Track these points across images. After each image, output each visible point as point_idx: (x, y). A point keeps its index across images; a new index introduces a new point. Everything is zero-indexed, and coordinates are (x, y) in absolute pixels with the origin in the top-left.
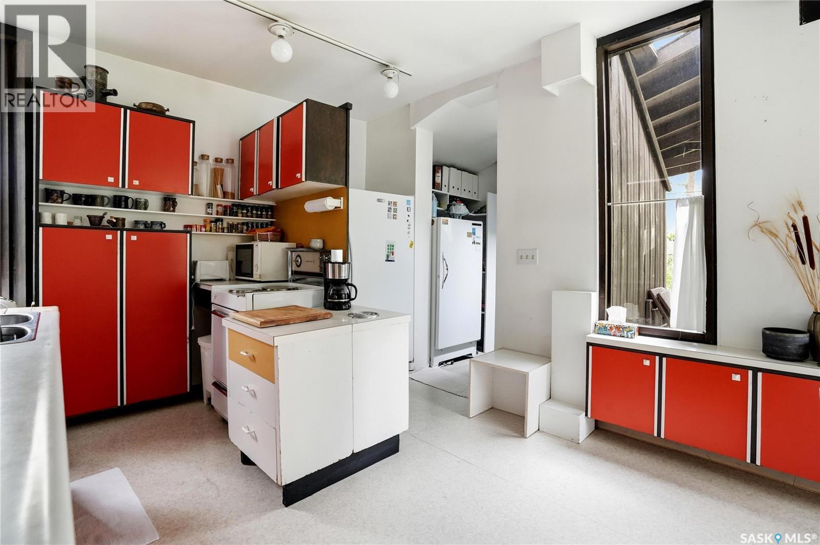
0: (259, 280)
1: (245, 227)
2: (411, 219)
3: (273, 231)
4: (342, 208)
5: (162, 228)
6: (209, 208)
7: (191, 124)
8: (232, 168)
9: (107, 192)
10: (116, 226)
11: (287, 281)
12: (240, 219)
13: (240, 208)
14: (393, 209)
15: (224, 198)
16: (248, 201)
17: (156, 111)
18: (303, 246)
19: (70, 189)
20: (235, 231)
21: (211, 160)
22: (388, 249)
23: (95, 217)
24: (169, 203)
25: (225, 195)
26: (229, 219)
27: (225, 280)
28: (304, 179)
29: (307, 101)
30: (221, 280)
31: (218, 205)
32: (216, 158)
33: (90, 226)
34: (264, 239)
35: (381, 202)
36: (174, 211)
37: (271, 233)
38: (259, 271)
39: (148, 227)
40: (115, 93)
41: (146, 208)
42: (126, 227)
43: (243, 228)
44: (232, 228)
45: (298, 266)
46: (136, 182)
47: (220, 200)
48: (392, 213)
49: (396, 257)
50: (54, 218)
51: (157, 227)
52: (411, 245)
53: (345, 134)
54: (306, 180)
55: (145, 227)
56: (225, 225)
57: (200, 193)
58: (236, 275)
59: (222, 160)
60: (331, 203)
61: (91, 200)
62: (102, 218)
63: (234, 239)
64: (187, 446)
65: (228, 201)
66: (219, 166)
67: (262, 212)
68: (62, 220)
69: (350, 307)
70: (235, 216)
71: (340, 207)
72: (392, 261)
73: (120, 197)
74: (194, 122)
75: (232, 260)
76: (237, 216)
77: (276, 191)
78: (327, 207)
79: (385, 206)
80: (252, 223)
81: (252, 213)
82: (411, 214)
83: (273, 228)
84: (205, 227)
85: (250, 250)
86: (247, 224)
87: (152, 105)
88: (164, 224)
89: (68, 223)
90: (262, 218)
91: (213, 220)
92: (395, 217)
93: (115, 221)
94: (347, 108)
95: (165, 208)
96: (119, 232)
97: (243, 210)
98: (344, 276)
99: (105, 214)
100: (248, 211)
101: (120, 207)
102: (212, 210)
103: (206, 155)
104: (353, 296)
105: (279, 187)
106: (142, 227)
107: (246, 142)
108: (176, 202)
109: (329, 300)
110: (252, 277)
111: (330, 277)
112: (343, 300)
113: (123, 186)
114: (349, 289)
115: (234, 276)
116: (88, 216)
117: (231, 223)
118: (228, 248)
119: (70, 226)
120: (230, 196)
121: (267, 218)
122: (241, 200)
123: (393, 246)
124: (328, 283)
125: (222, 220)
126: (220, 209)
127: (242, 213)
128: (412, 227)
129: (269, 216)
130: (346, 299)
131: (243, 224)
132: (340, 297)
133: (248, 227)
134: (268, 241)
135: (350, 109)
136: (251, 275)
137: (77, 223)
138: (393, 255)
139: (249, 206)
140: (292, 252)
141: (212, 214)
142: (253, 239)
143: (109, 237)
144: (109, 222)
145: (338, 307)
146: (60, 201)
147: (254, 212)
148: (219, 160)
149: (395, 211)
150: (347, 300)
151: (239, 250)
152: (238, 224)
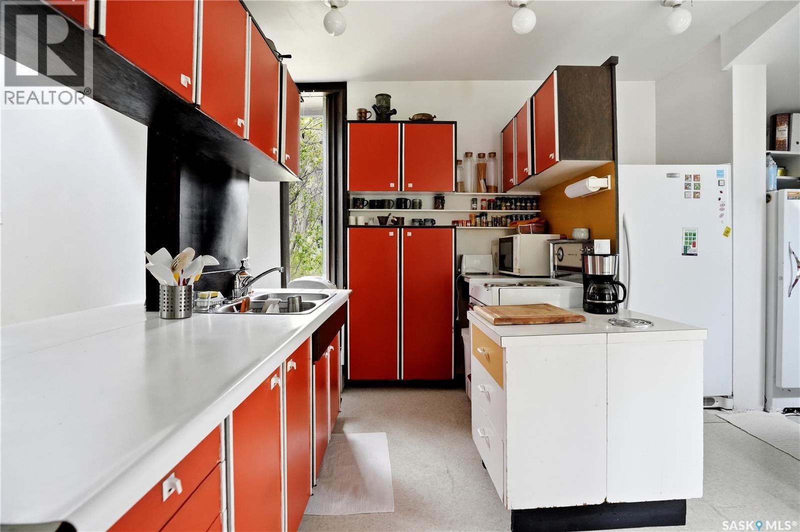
0: (518, 274)
1: (509, 221)
2: (726, 198)
3: (536, 222)
4: (609, 188)
5: (433, 224)
6: (473, 203)
7: (454, 125)
8: (494, 161)
9: (392, 196)
10: (397, 224)
11: (549, 277)
12: (503, 212)
13: (503, 201)
14: (692, 185)
15: (487, 192)
16: (511, 193)
17: (426, 119)
18: (566, 238)
19: (369, 196)
20: (499, 224)
21: (475, 157)
22: (686, 239)
23: (383, 217)
24: (439, 202)
25: (488, 189)
26: (492, 213)
27: (489, 274)
28: (557, 159)
29: (558, 68)
30: (485, 274)
31: (482, 200)
32: (478, 154)
33: (379, 225)
34: (526, 231)
35: (675, 177)
36: (443, 208)
37: (533, 224)
38: (517, 265)
39: (422, 224)
40: (395, 112)
41: (420, 208)
42: (405, 225)
43: (507, 222)
44: (497, 222)
45: (560, 260)
46: (410, 185)
47: (484, 195)
48: (693, 190)
49: (699, 249)
50: (356, 220)
51: (429, 224)
52: (726, 233)
53: (609, 96)
54: (560, 160)
55: (420, 224)
56: (489, 219)
57: (466, 190)
58: (500, 269)
59: (484, 154)
60: (594, 184)
61: (381, 204)
62: (388, 217)
63: (499, 233)
64: (440, 431)
65: (492, 195)
66: (482, 161)
67: (526, 203)
68: (361, 222)
69: (616, 312)
70: (498, 210)
71: (607, 188)
72: (692, 255)
73: (401, 199)
74: (455, 123)
75: (496, 253)
76: (501, 209)
77: (532, 178)
78: (591, 190)
79: (682, 182)
80: (516, 216)
81: (516, 206)
82: (727, 189)
83: (536, 219)
84: (471, 222)
85: (511, 243)
86: (511, 217)
87: (422, 115)
88: (434, 221)
89: (365, 223)
90: (526, 209)
91: (478, 214)
92: (696, 195)
93: (396, 220)
94: (611, 63)
95: (436, 207)
96: (398, 229)
97: (507, 202)
98: (608, 271)
99: (390, 214)
100: (511, 204)
101: (401, 208)
102: (476, 206)
103: (469, 153)
104: (621, 297)
105: (535, 173)
106: (417, 224)
107: (506, 132)
108: (444, 200)
109: (588, 300)
110: (512, 271)
111: (590, 272)
112: (607, 302)
113: (401, 190)
114: (615, 290)
115: (497, 270)
116: (378, 217)
117: (494, 217)
118: (493, 242)
119: (366, 226)
120: (493, 189)
121: (532, 209)
122: (504, 192)
123: (694, 235)
124: (587, 280)
125: (485, 214)
126: (485, 204)
127: (506, 206)
128: (728, 207)
129: (534, 207)
130: (610, 300)
131: (507, 217)
132: (603, 298)
133: (512, 220)
134: (530, 233)
135: (615, 65)
136: (511, 269)
137: (371, 223)
138: (694, 246)
139: (513, 198)
140: (554, 244)
141: (476, 209)
142: (515, 232)
143: (391, 234)
144: (393, 221)
145: (600, 309)
146: (361, 206)
147: (518, 204)
148: (482, 155)
149: (698, 187)
150: (612, 302)
151: (501, 244)
152: (502, 217)
